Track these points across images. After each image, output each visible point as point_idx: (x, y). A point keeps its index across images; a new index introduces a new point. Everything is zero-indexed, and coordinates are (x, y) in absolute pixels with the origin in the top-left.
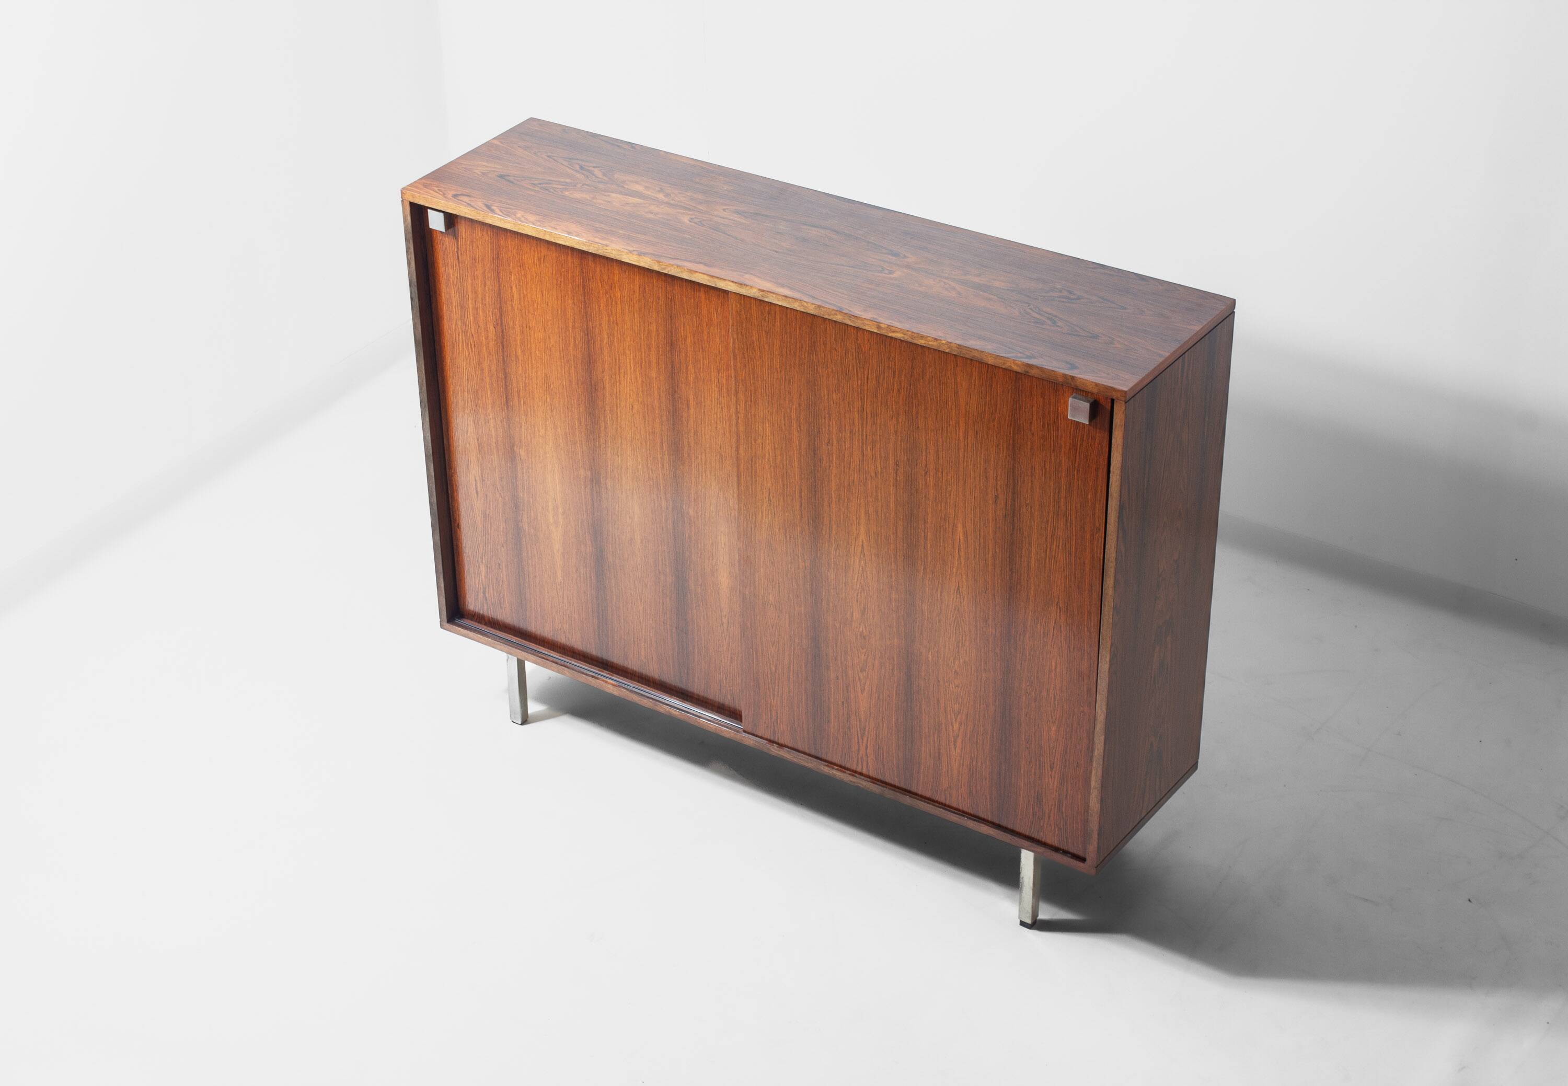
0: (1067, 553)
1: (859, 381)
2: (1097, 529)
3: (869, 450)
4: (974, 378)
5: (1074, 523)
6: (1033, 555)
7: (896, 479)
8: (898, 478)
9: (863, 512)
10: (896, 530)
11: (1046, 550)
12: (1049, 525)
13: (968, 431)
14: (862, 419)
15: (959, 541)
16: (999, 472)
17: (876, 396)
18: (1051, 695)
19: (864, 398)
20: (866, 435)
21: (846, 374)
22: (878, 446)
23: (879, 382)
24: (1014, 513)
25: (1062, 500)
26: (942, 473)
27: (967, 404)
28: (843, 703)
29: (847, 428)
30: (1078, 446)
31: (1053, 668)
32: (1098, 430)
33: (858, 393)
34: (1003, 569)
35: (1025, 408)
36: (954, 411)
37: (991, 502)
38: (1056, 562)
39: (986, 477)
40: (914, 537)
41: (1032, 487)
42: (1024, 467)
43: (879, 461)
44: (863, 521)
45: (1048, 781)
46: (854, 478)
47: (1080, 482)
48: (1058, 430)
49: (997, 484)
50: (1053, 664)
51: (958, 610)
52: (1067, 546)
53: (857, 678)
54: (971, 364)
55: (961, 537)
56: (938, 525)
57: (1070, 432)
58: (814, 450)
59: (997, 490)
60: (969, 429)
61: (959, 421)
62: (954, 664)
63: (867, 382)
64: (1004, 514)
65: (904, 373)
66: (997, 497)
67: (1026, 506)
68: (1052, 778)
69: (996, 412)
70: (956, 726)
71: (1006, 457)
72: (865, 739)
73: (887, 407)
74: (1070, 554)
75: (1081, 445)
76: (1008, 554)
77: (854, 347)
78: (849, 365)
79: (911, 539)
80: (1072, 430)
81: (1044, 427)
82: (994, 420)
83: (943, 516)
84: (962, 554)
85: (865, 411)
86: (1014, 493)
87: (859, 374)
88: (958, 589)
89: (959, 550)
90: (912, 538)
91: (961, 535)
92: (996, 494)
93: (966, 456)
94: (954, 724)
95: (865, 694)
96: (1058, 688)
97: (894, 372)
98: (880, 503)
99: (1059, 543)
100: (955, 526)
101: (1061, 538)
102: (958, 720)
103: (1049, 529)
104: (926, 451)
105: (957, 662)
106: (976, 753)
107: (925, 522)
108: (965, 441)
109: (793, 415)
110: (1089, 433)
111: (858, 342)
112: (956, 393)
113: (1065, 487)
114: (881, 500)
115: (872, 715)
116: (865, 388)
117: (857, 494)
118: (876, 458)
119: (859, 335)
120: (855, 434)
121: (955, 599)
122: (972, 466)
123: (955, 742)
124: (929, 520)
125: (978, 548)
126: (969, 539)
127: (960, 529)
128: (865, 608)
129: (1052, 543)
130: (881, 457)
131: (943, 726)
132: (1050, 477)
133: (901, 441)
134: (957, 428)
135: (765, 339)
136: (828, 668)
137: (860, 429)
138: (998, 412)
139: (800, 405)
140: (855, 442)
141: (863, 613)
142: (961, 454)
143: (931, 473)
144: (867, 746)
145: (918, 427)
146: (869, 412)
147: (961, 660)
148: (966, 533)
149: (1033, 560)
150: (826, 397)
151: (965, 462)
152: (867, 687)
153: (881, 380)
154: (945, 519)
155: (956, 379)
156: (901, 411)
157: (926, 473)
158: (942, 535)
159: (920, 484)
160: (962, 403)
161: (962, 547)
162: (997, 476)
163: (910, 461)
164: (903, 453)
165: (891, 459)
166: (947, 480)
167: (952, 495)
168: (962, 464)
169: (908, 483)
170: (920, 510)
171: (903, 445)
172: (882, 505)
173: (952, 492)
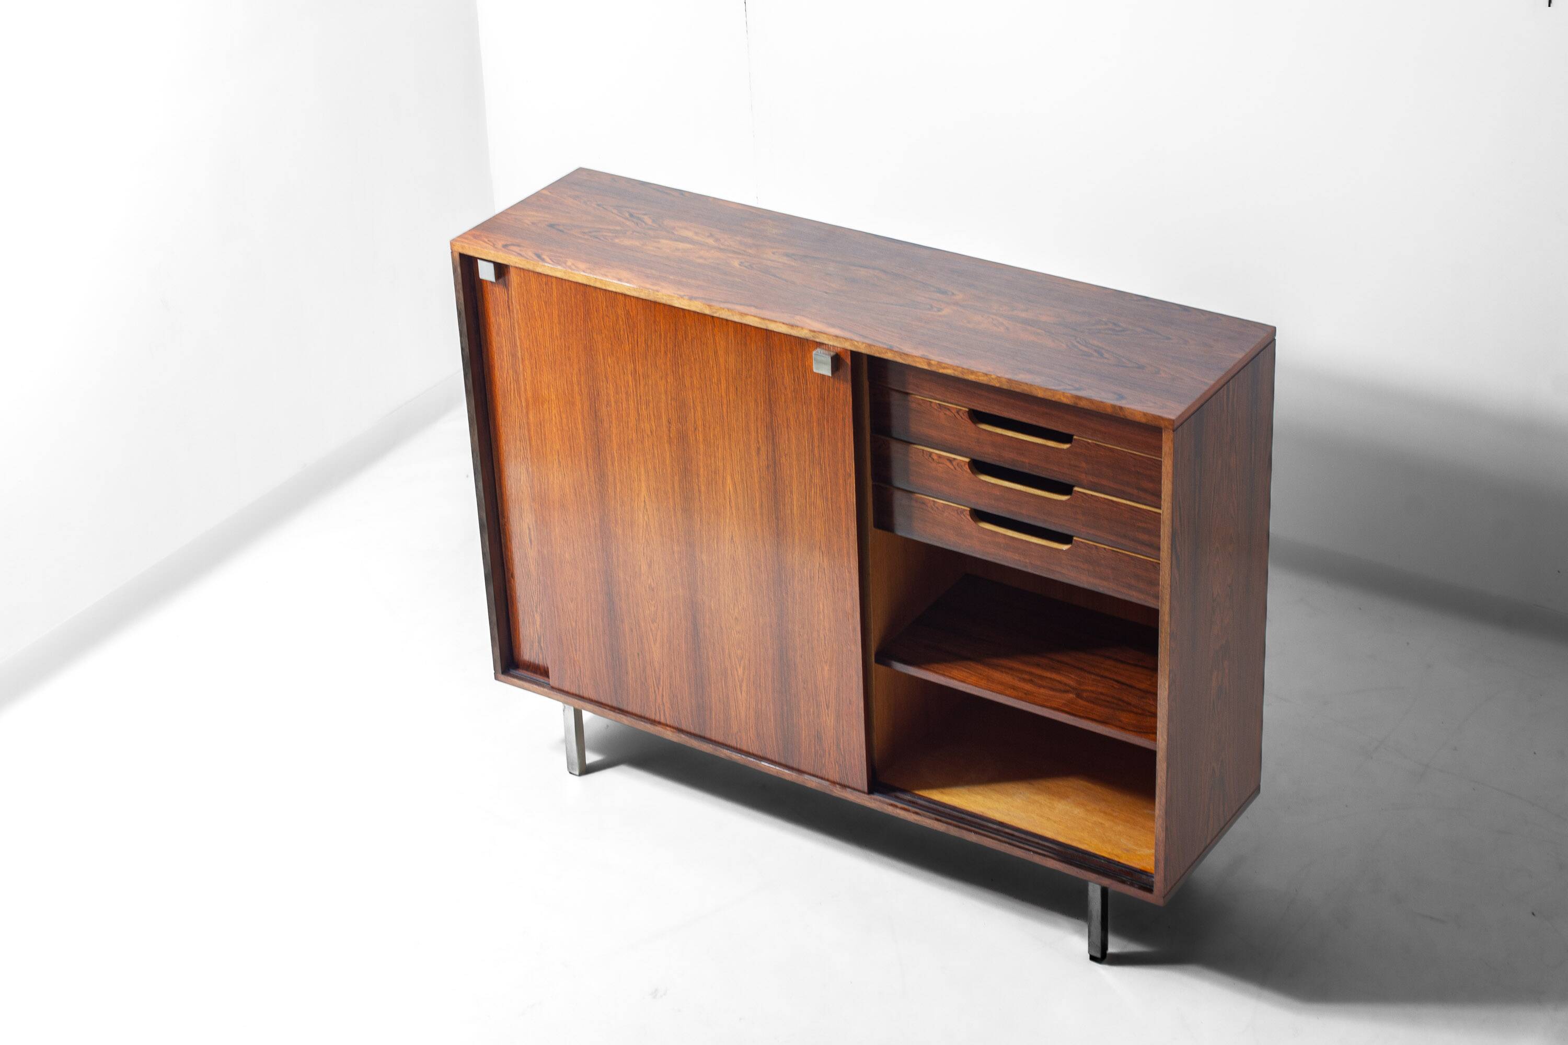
0: (824, 499)
1: (630, 345)
2: (847, 475)
3: (644, 410)
4: (730, 338)
5: (828, 470)
6: (795, 503)
8: (671, 436)
9: (642, 469)
10: (673, 485)
11: (806, 498)
12: (807, 473)
13: (729, 388)
14: (636, 380)
15: (730, 493)
16: (759, 426)
17: (646, 359)
18: (822, 636)
19: (636, 361)
20: (640, 396)
21: (618, 339)
22: (651, 405)
23: (647, 345)
24: (775, 463)
25: (816, 449)
26: (710, 428)
27: (726, 362)
28: (638, 654)
29: (623, 390)
30: (825, 398)
31: (821, 611)
32: (841, 382)
33: (630, 356)
34: (770, 517)
35: (777, 365)
36: (715, 369)
37: (754, 454)
38: (816, 509)
39: (749, 431)
40: (689, 491)
41: (789, 438)
42: (780, 419)
43: (653, 420)
44: (643, 478)
45: (826, 719)
46: (632, 437)
47: (830, 431)
48: (807, 384)
49: (758, 437)
50: (821, 606)
51: (734, 559)
52: (824, 492)
53: (649, 629)
54: (727, 324)
55: (731, 490)
56: (710, 478)
57: (817, 385)
58: (596, 412)
59: (758, 442)
60: (730, 386)
61: (720, 379)
62: (734, 611)
63: (638, 346)
64: (767, 465)
65: (669, 336)
66: (759, 449)
67: (785, 457)
68: (828, 716)
69: (752, 369)
70: (740, 671)
71: (764, 411)
72: (661, 689)
73: (656, 369)
74: (827, 500)
75: (828, 396)
76: (773, 503)
77: (623, 313)
78: (620, 330)
79: (687, 493)
80: (818, 383)
81: (794, 381)
82: (750, 376)
83: (713, 470)
84: (733, 504)
85: (637, 373)
86: (773, 445)
87: (630, 339)
88: (732, 539)
89: (730, 501)
91: (731, 487)
92: (758, 446)
93: (729, 411)
94: (739, 669)
95: (658, 645)
96: (827, 628)
97: (660, 335)
98: (657, 461)
99: (817, 490)
100: (724, 478)
101: (818, 485)
102: (742, 665)
103: (807, 478)
104: (694, 408)
105: (736, 610)
106: (760, 697)
107: (698, 475)
108: (727, 397)
109: (575, 380)
110: (833, 385)
111: (627, 308)
112: (716, 353)
113: (817, 437)
114: (658, 458)
115: (665, 664)
116: (636, 351)
117: (636, 453)
118: (650, 416)
119: (627, 301)
120: (630, 395)
121: (730, 548)
122: (735, 421)
123: (741, 687)
124: (702, 474)
125: (746, 498)
126: (738, 490)
127: (729, 481)
128: (651, 561)
129: (811, 490)
130: (654, 415)
131: (729, 672)
132: (804, 428)
133: (671, 400)
134: (719, 386)
135: (545, 309)
136: (623, 621)
137: (634, 390)
138: (754, 368)
139: (579, 370)
140: (631, 403)
141: (650, 566)
142: (725, 410)
143: (700, 429)
144: (663, 696)
145: (685, 386)
146: (641, 374)
147: (740, 607)
148: (734, 484)
149: (795, 508)
150: (602, 361)
151: (729, 418)
152: (658, 638)
153: (649, 343)
154: (715, 473)
155: (714, 340)
156: (669, 372)
157: (696, 429)
158: (714, 488)
159: (691, 440)
160: (722, 361)
161: (732, 498)
162: (758, 429)
163: (680, 418)
164: (673, 411)
165: (664, 417)
166: (715, 435)
167: (720, 448)
168: (726, 419)
169: (681, 439)
170: (693, 465)
171: (673, 404)
172: (659, 462)
173: (720, 446)
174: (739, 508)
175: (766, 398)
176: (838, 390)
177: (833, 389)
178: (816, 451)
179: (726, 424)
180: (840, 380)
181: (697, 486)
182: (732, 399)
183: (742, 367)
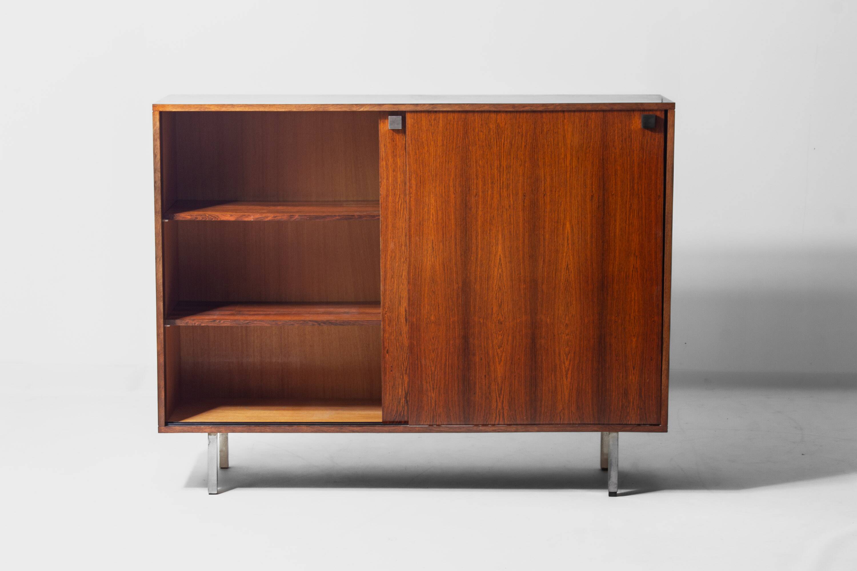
0: (640, 218)
1: (498, 148)
3: (505, 192)
4: (576, 124)
5: (644, 197)
6: (617, 227)
8: (525, 205)
9: (500, 235)
10: (524, 240)
11: (626, 221)
12: (628, 204)
14: (500, 172)
16: (594, 180)
17: (510, 154)
18: (632, 318)
19: (501, 158)
20: (503, 182)
21: (489, 145)
22: (511, 187)
23: (512, 145)
24: (604, 203)
25: (635, 185)
26: (555, 191)
27: (572, 141)
28: (485, 376)
29: (489, 182)
30: (645, 147)
31: (633, 298)
33: (497, 156)
34: (598, 242)
35: (610, 133)
36: (563, 148)
37: (588, 201)
38: (633, 227)
39: (585, 186)
40: (536, 241)
41: (615, 182)
42: (610, 171)
43: (512, 197)
44: (500, 242)
45: (632, 379)
46: (494, 214)
47: (647, 169)
49: (592, 188)
50: (633, 296)
51: (568, 281)
52: (640, 214)
53: (496, 354)
54: (574, 115)
55: (569, 231)
56: (553, 227)
57: (639, 140)
58: (466, 203)
59: (592, 192)
60: (573, 158)
61: (566, 155)
62: (565, 320)
63: (504, 147)
64: (598, 206)
65: (529, 134)
66: (592, 196)
67: (612, 196)
68: (634, 376)
70: (567, 363)
71: (598, 168)
72: (502, 397)
73: (517, 159)
74: (642, 218)
75: (647, 145)
76: (601, 232)
77: (494, 126)
78: (491, 139)
79: (534, 243)
80: (641, 138)
81: (622, 141)
82: (590, 147)
84: (570, 242)
86: (604, 190)
87: (498, 143)
88: (567, 266)
89: (568, 240)
93: (571, 176)
95: (502, 364)
96: (637, 311)
97: (522, 134)
98: (513, 226)
99: (634, 214)
100: (564, 224)
101: (636, 210)
102: (569, 358)
103: (627, 206)
104: (544, 181)
105: (567, 318)
106: (581, 377)
107: (544, 228)
108: (570, 166)
109: (451, 184)
110: (651, 137)
111: (498, 122)
112: (564, 137)
113: (637, 176)
114: (513, 223)
115: (507, 378)
116: (502, 151)
117: (496, 225)
118: (509, 195)
119: (498, 117)
120: (495, 184)
121: (565, 274)
122: (575, 181)
123: (567, 374)
124: (547, 226)
125: (580, 234)
126: (574, 230)
127: (568, 225)
128: (501, 302)
129: (630, 215)
130: (513, 194)
131: (558, 366)
132: (627, 173)
133: (527, 179)
134: (565, 159)
135: (431, 138)
136: (474, 355)
137: (499, 179)
138: (592, 140)
139: (456, 177)
140: (495, 189)
141: (500, 306)
142: (568, 176)
143: (548, 194)
144: (503, 401)
145: (539, 166)
146: (504, 166)
147: (570, 316)
148: (572, 227)
149: (618, 230)
150: (475, 165)
152: (503, 359)
153: (513, 142)
154: (557, 222)
155: (564, 127)
156: (527, 159)
157: (545, 195)
158: (556, 234)
159: (541, 204)
160: (569, 142)
161: (570, 237)
162: (592, 183)
163: (533, 190)
164: (528, 187)
165: (520, 193)
166: (559, 196)
167: (562, 204)
168: (569, 182)
169: (532, 205)
170: (540, 221)
171: (528, 182)
172: (514, 227)
173: (562, 202)
174: (574, 242)
175: (600, 159)
179: (568, 185)
180: (656, 132)
181: (543, 236)
182: (574, 167)
183: (584, 142)
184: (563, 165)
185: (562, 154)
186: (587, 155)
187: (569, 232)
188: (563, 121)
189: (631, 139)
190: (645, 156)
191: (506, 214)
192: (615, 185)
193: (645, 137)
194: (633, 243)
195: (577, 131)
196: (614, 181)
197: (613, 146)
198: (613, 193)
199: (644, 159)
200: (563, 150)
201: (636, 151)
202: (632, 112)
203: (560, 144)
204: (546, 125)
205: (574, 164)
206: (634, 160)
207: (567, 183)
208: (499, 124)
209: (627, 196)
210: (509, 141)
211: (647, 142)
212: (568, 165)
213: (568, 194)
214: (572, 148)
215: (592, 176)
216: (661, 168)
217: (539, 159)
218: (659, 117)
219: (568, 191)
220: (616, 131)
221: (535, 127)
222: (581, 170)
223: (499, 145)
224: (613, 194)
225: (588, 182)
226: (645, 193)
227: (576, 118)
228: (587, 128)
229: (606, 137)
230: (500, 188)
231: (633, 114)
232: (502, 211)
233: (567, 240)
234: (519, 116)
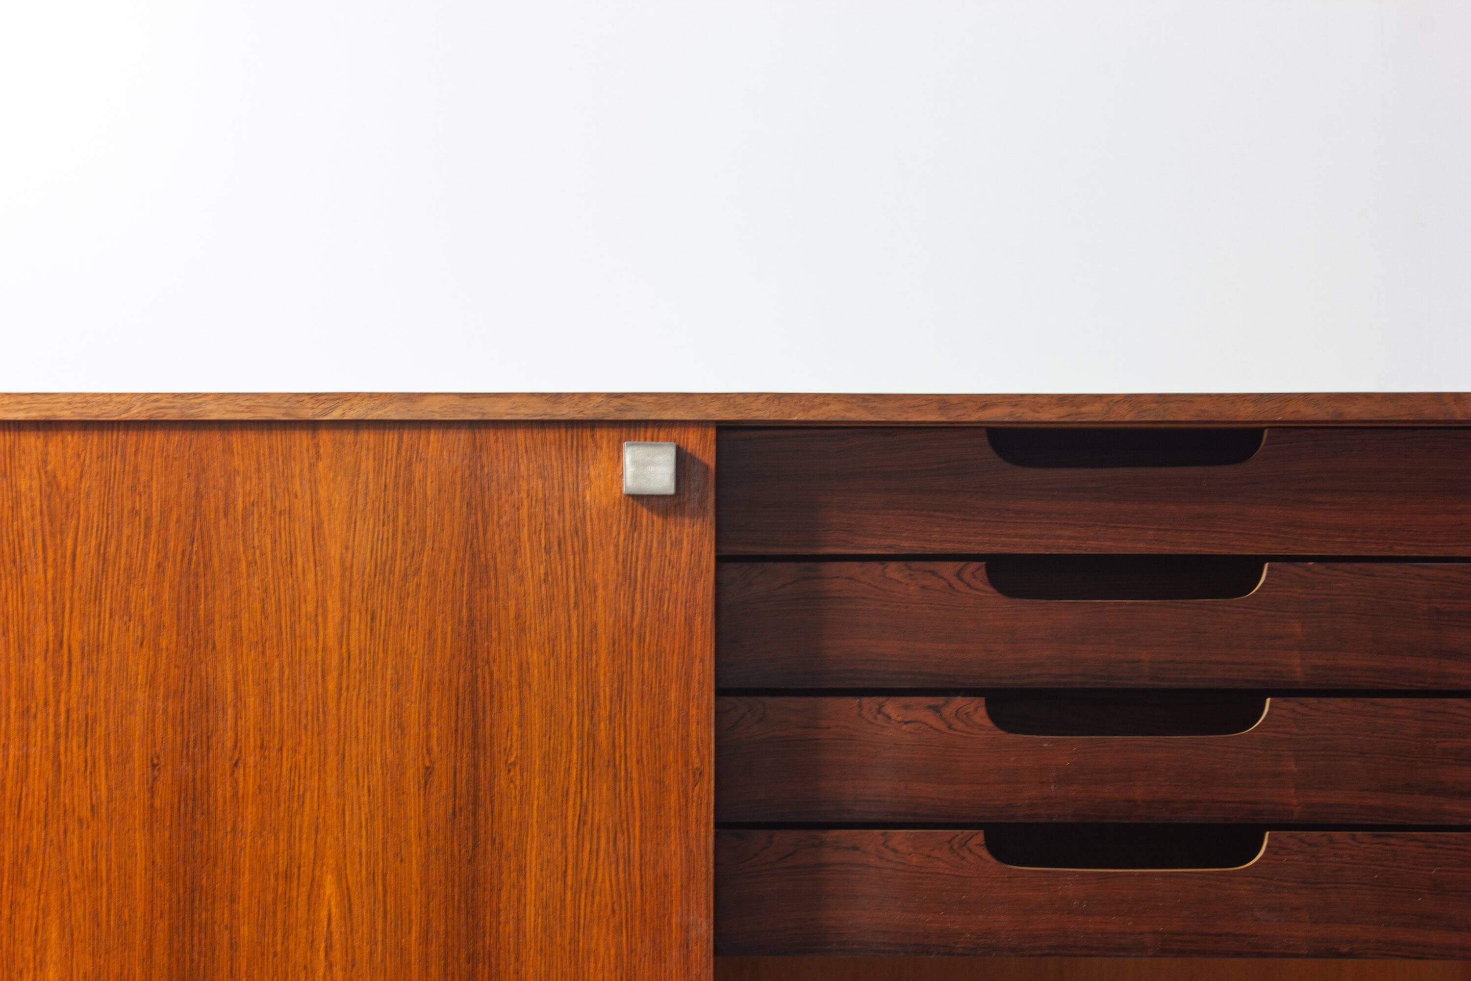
0: (621, 861)
1: (50, 572)
2: (694, 773)
3: (75, 749)
4: (363, 478)
5: (635, 775)
6: (530, 896)
7: (152, 806)
8: (157, 803)
10: (151, 950)
11: (565, 872)
12: (571, 803)
13: (349, 621)
14: (57, 668)
15: (329, 924)
16: (435, 704)
17: (98, 598)
19: (63, 612)
20: (68, 711)
21: (14, 561)
22: (100, 730)
23: (104, 560)
24: (476, 798)
25: (602, 725)
26: (281, 749)
27: (347, 548)
29: (13, 705)
30: (639, 573)
33: (46, 604)
34: (450, 960)
35: (500, 518)
36: (311, 576)
37: (413, 789)
38: (593, 897)
39: (401, 726)
40: (200, 953)
41: (522, 715)
42: (499, 671)
43: (103, 772)
44: (53, 955)
46: (31, 839)
47: (646, 664)
48: (585, 550)
49: (429, 736)
52: (620, 844)
55: (334, 910)
56: (270, 898)
57: (617, 546)
59: (429, 751)
60: (352, 615)
61: (325, 601)
63: (73, 567)
64: (450, 811)
65: (174, 516)
66: (429, 771)
67: (509, 771)
69: (423, 549)
71: (453, 657)
73: (126, 618)
74: (628, 861)
75: (647, 568)
76: (463, 917)
77: (36, 484)
78: (21, 536)
79: (192, 961)
80: (622, 537)
81: (548, 551)
82: (418, 571)
83: (282, 868)
84: (337, 955)
85: (65, 646)
86: (475, 746)
87: (50, 552)
89: (329, 948)
90: (196, 957)
91: (333, 903)
92: (428, 764)
93: (344, 688)
97: (148, 519)
98: (105, 889)
99: (599, 843)
100: (315, 885)
101: (603, 827)
103: (570, 813)
104: (235, 705)
108: (340, 648)
110: (664, 534)
111: (49, 468)
112: (317, 530)
113: (607, 689)
114: (108, 879)
116: (68, 585)
117: (38, 883)
118: (94, 763)
119: (51, 449)
120: (35, 716)
122: (360, 709)
124: (244, 892)
125: (380, 926)
126: (356, 909)
127: (330, 888)
129: (580, 846)
130: (108, 758)
132: (570, 676)
133: (166, 698)
134: (320, 619)
137: (51, 698)
138: (429, 544)
140: (37, 737)
142: (332, 686)
143: (251, 760)
145: (214, 647)
146: (75, 646)
148: (346, 895)
149: (530, 911)
151: (343, 706)
153: (112, 549)
154: (287, 876)
155: (314, 493)
156: (166, 619)
157: (236, 764)
158: (279, 924)
159: (220, 800)
160: (334, 549)
161: (336, 936)
162: (429, 714)
163: (191, 745)
164: (170, 730)
165: (136, 755)
166: (294, 768)
167: (307, 802)
168: (334, 711)
169: (186, 805)
170: (218, 871)
171: (170, 709)
172: (110, 893)
173: (308, 794)
174: (354, 960)
175: (460, 622)
176: (677, 543)
177: (662, 544)
178: (603, 733)
179: (332, 725)
180: (683, 515)
181: (227, 932)
182: (355, 651)
183: (395, 552)
184: (311, 642)
185: (309, 598)
186: (410, 602)
187: (333, 914)
188: (312, 467)
189: (585, 541)
190: (638, 610)
191: (81, 839)
192: (521, 726)
193: (640, 534)
194: (592, 966)
195: (369, 507)
196: (516, 712)
197: (514, 568)
198: (512, 759)
199: (635, 624)
200: (310, 585)
201: (605, 587)
202: (587, 433)
203: (300, 560)
204: (244, 482)
205: (354, 635)
206: (595, 626)
207: (325, 716)
208: (55, 477)
209: (568, 770)
210: (93, 543)
211: (649, 556)
212: (332, 642)
213: (332, 761)
214: (348, 573)
215: (429, 690)
216: (702, 660)
217: (217, 617)
218: (693, 458)
219: (331, 749)
220: (524, 512)
221: (198, 491)
222: (384, 666)
223: (55, 560)
224: (514, 764)
225: (413, 711)
226: (639, 761)
227: (364, 452)
228: (409, 494)
229: (485, 534)
230: (57, 737)
231: (590, 440)
232: (62, 828)
233: (326, 947)
234: (137, 443)
